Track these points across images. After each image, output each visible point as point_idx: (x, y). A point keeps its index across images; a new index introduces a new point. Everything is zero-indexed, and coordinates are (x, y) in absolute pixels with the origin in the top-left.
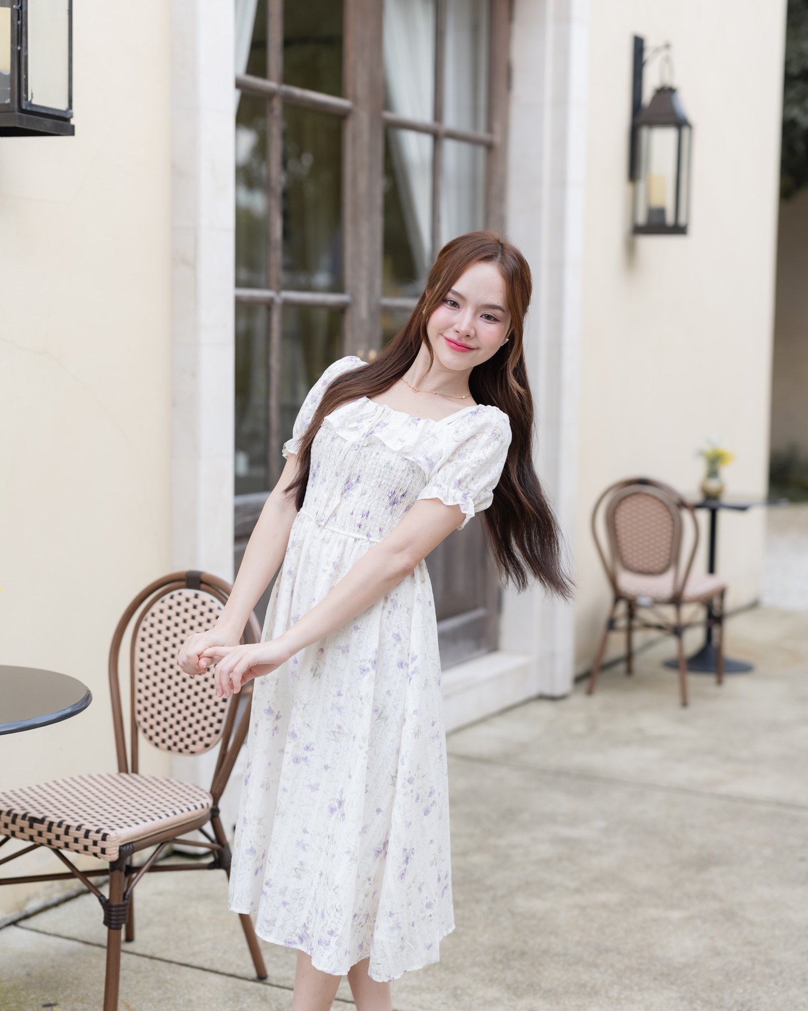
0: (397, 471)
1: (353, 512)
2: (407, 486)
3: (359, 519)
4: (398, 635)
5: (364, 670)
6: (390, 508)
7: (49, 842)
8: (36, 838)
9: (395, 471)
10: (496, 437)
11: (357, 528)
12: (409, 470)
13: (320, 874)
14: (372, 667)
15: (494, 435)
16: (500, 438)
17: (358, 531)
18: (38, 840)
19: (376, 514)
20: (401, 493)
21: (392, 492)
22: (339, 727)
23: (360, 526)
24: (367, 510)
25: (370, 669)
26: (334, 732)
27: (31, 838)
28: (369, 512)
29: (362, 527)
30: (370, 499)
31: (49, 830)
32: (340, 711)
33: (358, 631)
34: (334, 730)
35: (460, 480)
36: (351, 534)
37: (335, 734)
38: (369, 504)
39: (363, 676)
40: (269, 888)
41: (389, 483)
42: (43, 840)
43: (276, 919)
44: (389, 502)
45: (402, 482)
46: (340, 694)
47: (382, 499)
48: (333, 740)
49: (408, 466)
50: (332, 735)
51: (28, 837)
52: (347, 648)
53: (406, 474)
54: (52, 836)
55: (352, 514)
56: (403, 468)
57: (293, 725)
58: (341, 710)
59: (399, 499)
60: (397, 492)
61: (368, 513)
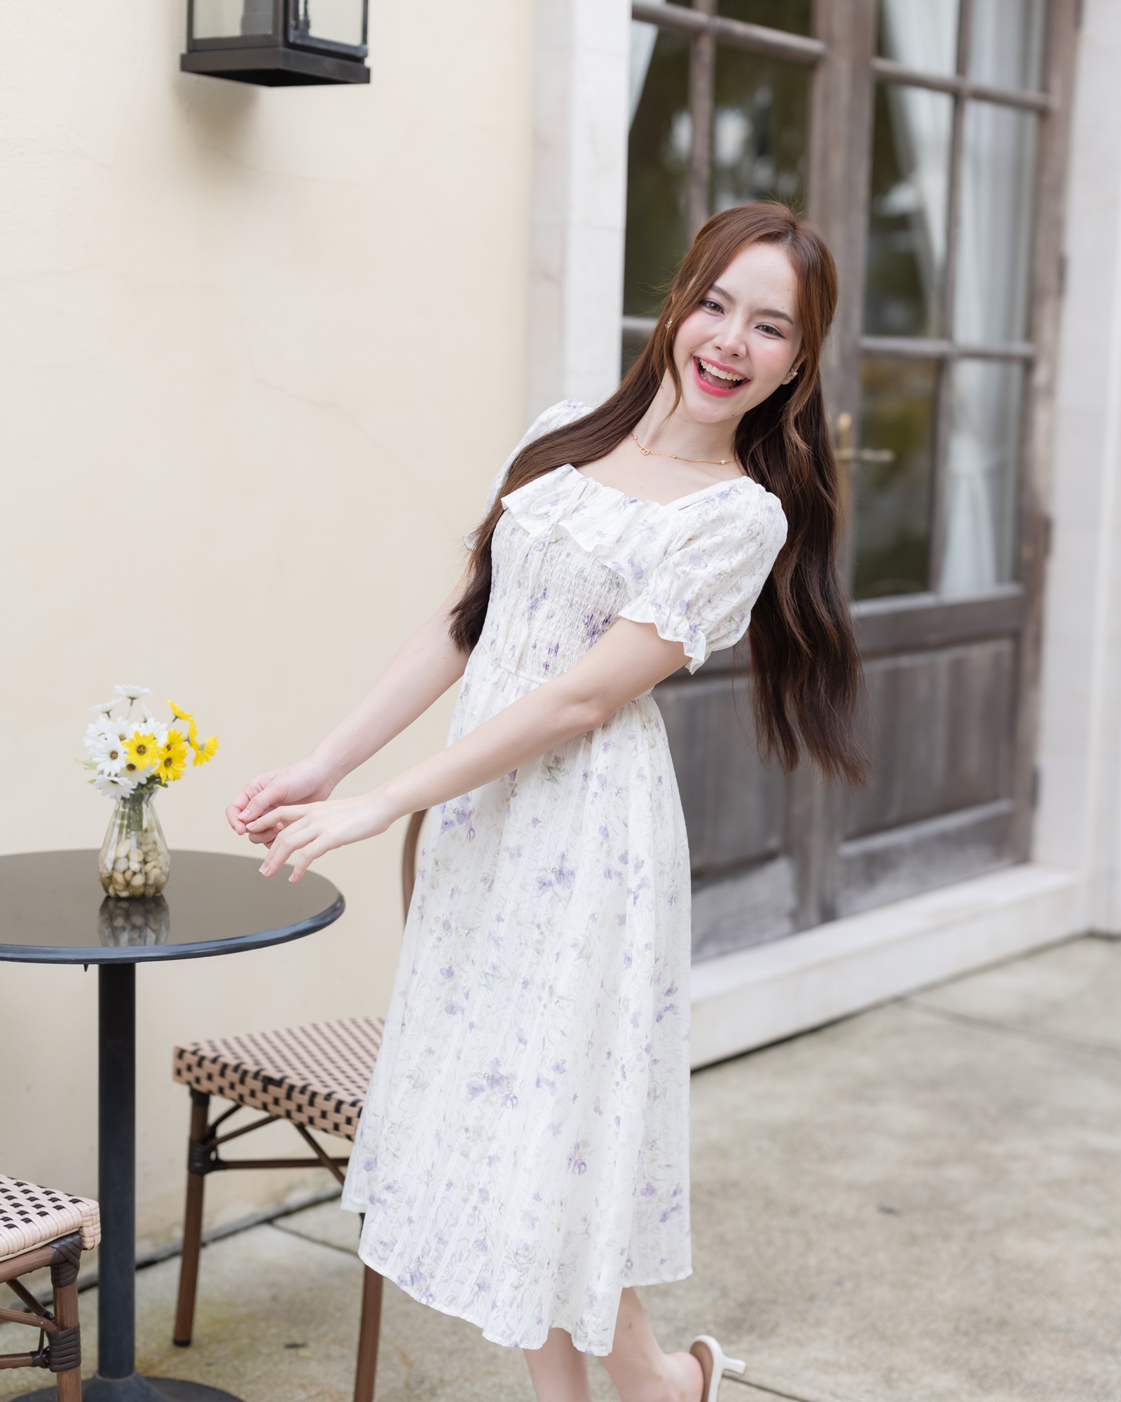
0: (593, 584)
1: (535, 644)
2: (610, 607)
3: (544, 656)
4: (606, 829)
5: (544, 884)
6: (588, 641)
7: (288, 1115)
8: (272, 1107)
9: (590, 584)
10: (753, 535)
11: (543, 670)
12: (611, 583)
13: (447, 1185)
14: (557, 879)
15: (750, 532)
16: (758, 537)
17: (545, 674)
18: (275, 1110)
19: (569, 649)
20: (603, 618)
21: (588, 617)
22: (494, 968)
23: (547, 666)
24: (555, 643)
25: (553, 881)
26: (487, 974)
27: (265, 1107)
28: (558, 645)
29: (550, 668)
30: (559, 624)
31: (289, 1097)
32: (498, 944)
33: (538, 826)
34: (487, 971)
35: (688, 603)
36: (534, 677)
37: (487, 976)
38: (558, 633)
39: (543, 893)
40: (392, 1195)
41: (583, 603)
42: (280, 1111)
43: (397, 1242)
44: (586, 632)
45: (602, 601)
46: (499, 919)
47: (576, 627)
48: (483, 985)
49: (610, 577)
50: (484, 978)
51: (260, 1105)
52: (518, 850)
53: (607, 589)
54: (291, 1106)
55: (535, 647)
56: (603, 580)
57: (451, 959)
58: (500, 943)
59: (600, 626)
60: (596, 616)
61: (557, 647)
